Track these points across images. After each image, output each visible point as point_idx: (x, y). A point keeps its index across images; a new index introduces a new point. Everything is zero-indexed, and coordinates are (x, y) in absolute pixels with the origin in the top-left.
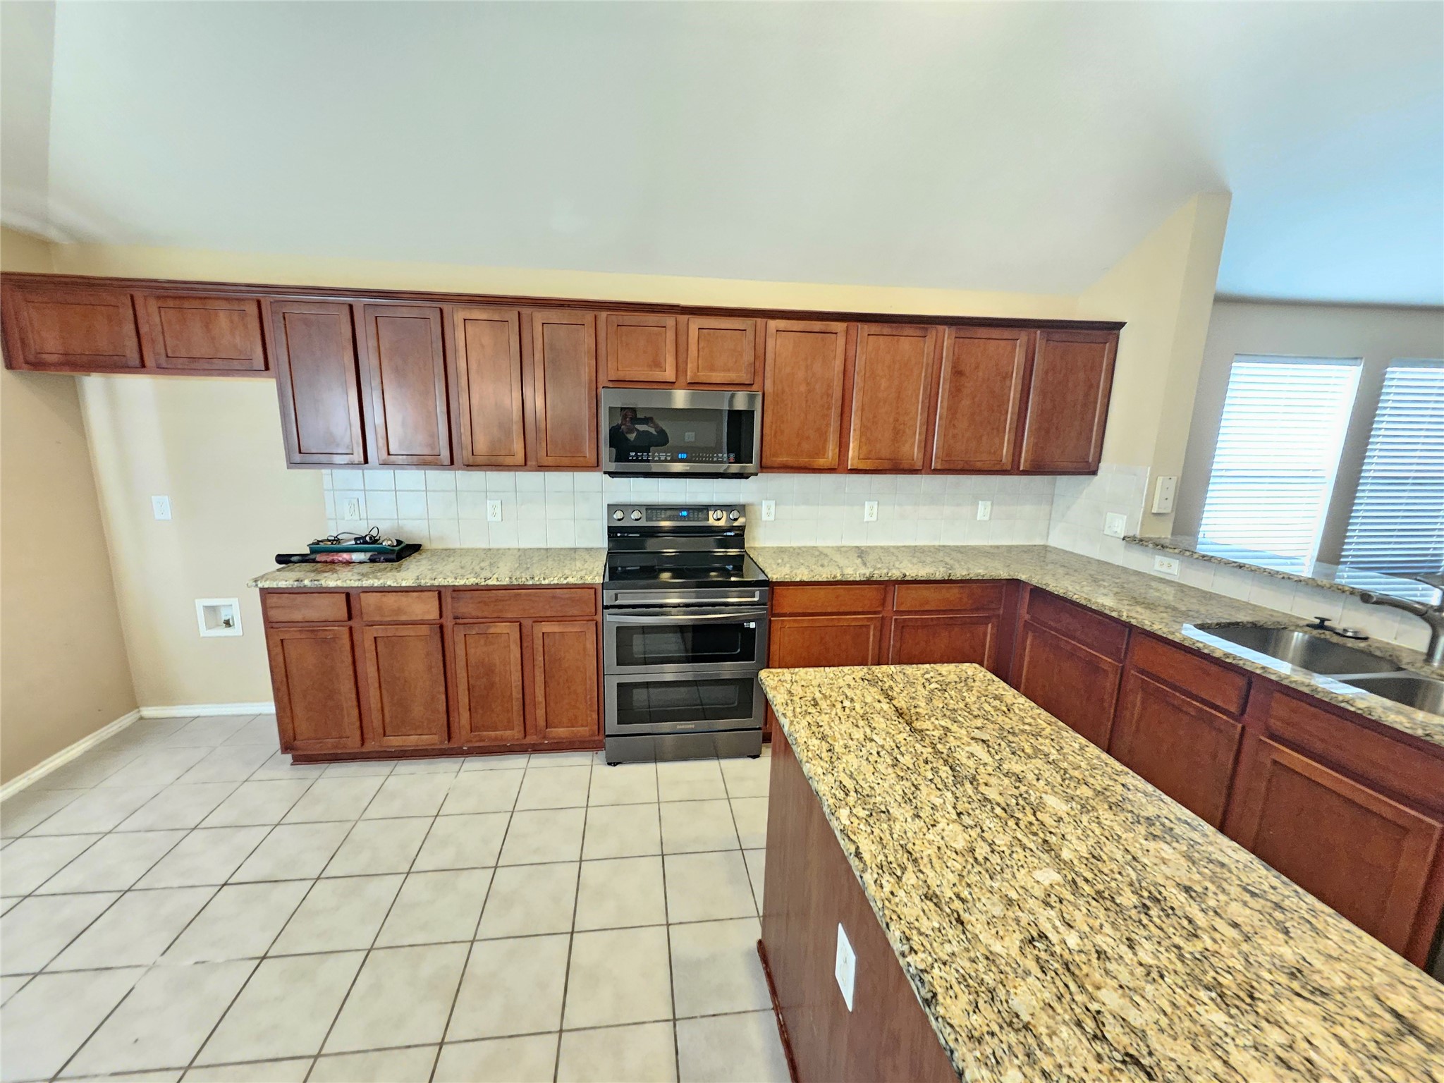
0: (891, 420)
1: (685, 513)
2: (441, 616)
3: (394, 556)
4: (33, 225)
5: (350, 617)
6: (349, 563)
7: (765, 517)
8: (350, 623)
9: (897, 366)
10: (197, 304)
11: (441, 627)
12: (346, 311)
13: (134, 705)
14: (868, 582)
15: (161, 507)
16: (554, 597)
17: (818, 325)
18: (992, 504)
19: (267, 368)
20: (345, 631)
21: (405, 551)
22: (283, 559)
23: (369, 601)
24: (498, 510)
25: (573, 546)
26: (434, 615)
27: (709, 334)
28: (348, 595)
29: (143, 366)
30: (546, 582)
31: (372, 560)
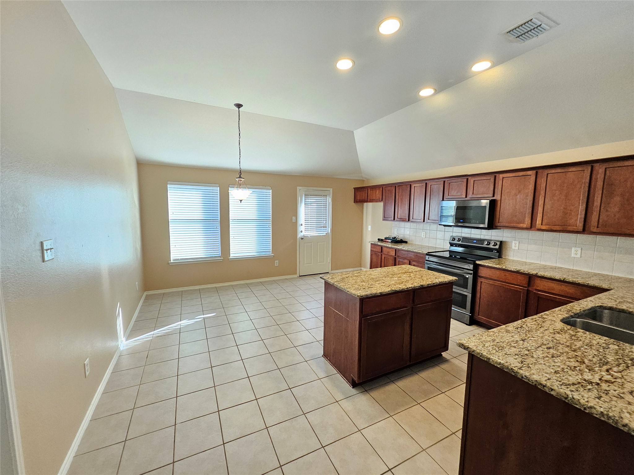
1: (475, 241)
2: (395, 255)
3: (395, 242)
4: (361, 178)
5: (382, 252)
6: (388, 242)
7: (513, 248)
8: (382, 253)
10: (375, 189)
11: (395, 258)
12: (395, 187)
13: (361, 267)
14: (518, 272)
15: (369, 228)
16: (417, 255)
17: (521, 173)
19: (382, 200)
20: (380, 254)
21: (402, 242)
22: (379, 239)
23: (384, 249)
25: (442, 247)
26: (394, 255)
27: (477, 182)
28: (382, 247)
29: (367, 201)
30: (414, 251)
31: (392, 242)
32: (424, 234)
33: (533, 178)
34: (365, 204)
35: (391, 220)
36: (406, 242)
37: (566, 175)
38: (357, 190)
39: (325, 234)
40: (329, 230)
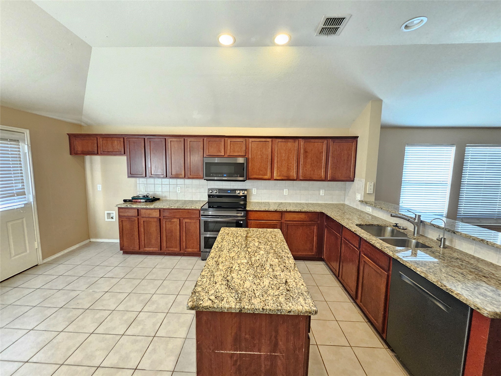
0: (286, 165)
1: (229, 191)
2: (160, 216)
3: (151, 201)
4: (79, 122)
5: (138, 215)
6: (140, 202)
7: (253, 193)
8: (138, 217)
9: (287, 150)
10: (110, 139)
11: (160, 219)
12: (143, 140)
13: (89, 238)
14: (276, 211)
15: (99, 187)
16: (188, 212)
17: (263, 140)
18: (325, 190)
19: (125, 154)
20: (137, 219)
21: (155, 200)
22: (125, 201)
23: (143, 212)
24: (180, 190)
25: (199, 200)
26: (158, 216)
27: (233, 143)
28: (138, 210)
29: (98, 153)
31: (146, 202)
32: (179, 189)
33: (270, 144)
34: (88, 157)
35: (142, 177)
36: (158, 199)
37: (287, 143)
38: (72, 137)
39: (23, 206)
40: (31, 197)
